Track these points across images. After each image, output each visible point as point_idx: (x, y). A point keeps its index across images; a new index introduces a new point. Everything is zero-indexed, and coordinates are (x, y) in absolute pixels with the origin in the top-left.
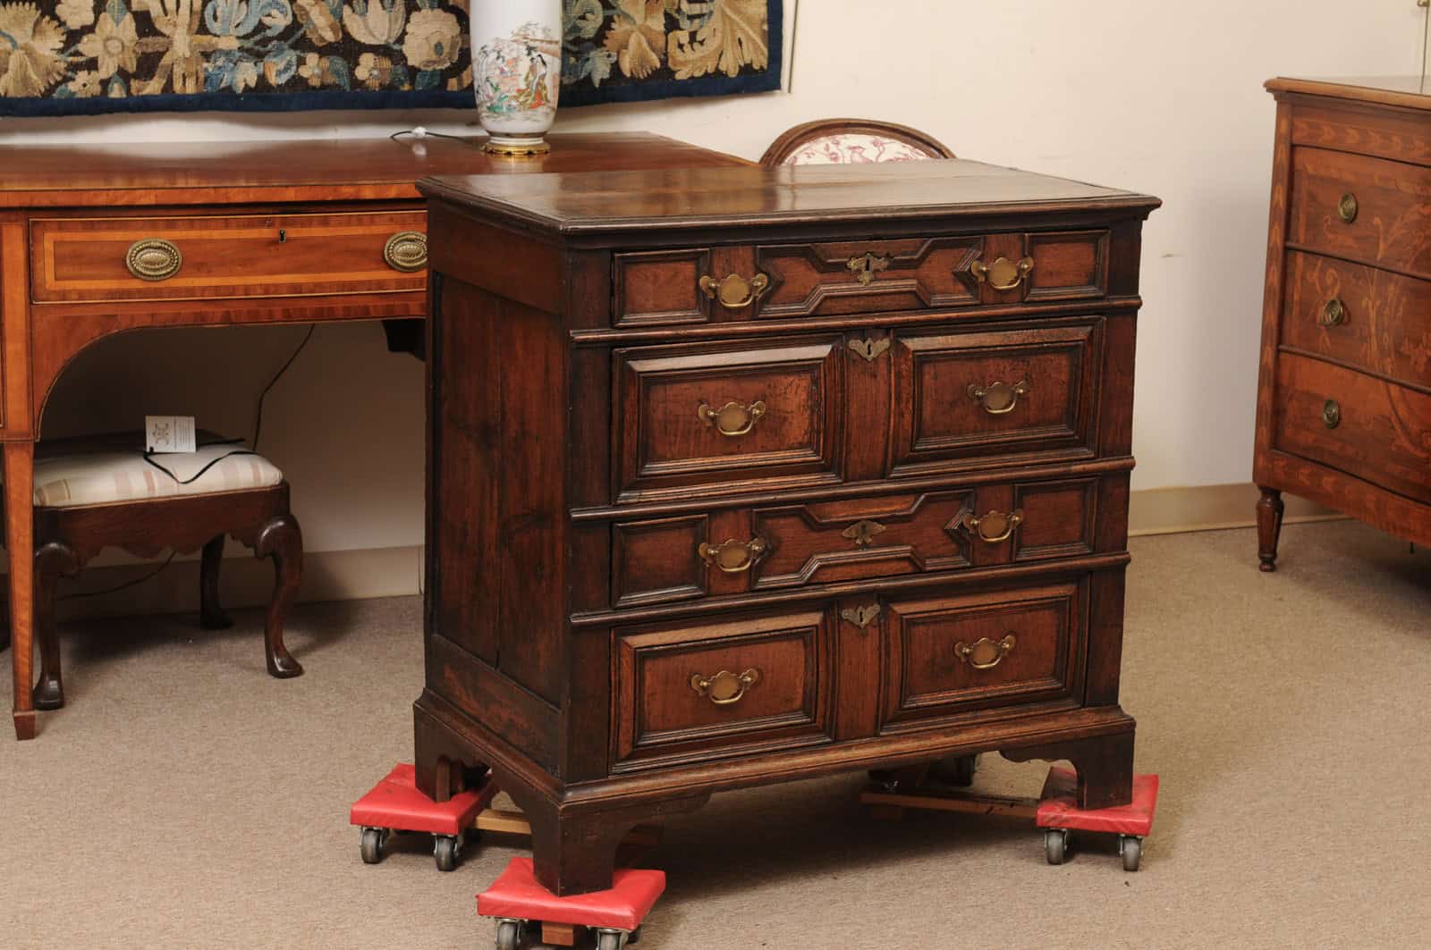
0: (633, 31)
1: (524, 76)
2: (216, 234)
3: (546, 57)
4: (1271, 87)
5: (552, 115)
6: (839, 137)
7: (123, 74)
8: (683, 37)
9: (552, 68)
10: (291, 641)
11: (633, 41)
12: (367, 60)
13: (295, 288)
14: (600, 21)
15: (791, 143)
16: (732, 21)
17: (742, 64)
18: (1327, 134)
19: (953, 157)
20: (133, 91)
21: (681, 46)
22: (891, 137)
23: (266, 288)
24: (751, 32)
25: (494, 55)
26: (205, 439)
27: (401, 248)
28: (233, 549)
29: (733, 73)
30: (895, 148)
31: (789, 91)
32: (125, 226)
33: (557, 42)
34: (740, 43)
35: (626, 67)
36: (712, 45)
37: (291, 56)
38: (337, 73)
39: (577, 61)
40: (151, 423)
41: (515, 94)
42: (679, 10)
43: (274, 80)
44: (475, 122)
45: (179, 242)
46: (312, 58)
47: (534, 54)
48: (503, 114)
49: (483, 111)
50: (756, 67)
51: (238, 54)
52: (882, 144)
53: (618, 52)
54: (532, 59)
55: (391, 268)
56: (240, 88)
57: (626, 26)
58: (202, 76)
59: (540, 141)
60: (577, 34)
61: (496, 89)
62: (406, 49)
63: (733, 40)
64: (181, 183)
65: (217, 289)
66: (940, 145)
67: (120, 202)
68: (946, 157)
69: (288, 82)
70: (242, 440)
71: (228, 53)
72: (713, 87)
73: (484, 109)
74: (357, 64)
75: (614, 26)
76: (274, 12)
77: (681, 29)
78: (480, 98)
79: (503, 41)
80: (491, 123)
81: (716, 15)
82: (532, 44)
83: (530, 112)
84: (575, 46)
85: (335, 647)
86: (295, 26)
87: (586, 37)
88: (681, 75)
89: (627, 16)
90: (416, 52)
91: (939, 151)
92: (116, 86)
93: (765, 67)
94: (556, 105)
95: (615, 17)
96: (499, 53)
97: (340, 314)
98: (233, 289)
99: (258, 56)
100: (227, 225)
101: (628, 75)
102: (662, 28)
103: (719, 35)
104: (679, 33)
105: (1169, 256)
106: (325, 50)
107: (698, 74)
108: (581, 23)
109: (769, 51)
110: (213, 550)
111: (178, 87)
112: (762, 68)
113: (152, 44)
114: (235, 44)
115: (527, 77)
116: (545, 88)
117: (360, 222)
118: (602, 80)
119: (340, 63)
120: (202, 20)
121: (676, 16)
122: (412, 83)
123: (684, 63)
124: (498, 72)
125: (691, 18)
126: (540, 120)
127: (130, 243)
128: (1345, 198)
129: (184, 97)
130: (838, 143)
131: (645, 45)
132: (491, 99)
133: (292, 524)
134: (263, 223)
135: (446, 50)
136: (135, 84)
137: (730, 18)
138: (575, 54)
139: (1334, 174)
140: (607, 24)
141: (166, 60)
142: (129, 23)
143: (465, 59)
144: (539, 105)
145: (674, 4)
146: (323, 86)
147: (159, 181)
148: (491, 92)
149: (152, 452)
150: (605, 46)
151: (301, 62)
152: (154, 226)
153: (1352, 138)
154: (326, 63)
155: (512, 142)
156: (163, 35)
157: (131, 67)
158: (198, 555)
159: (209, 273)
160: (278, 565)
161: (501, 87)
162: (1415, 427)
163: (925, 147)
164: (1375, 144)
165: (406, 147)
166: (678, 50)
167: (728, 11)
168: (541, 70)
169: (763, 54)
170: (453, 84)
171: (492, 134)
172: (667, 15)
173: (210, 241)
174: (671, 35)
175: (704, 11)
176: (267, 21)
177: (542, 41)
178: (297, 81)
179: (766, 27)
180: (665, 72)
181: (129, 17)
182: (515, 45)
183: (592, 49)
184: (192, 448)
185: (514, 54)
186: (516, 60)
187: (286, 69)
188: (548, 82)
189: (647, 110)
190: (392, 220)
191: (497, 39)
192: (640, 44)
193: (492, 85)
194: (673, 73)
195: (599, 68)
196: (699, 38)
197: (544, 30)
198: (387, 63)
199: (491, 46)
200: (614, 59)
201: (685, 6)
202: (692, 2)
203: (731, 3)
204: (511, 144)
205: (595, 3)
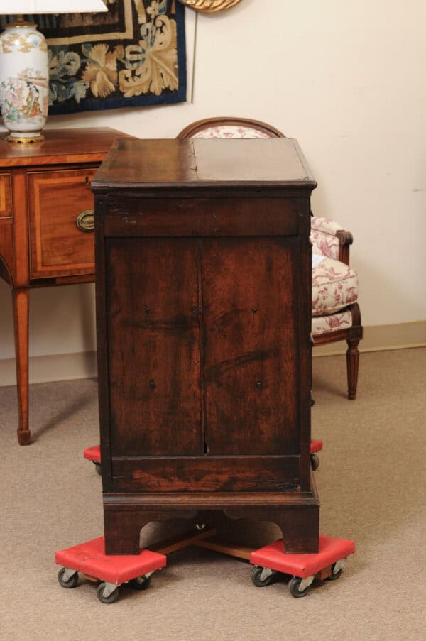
0: (98, 71)
1: (26, 98)
3: (39, 88)
5: (44, 120)
6: (219, 128)
8: (128, 73)
9: (43, 95)
11: (99, 76)
14: (79, 65)
15: (192, 131)
16: (156, 64)
17: (164, 88)
19: (284, 137)
21: (127, 79)
22: (249, 127)
24: (168, 70)
25: (9, 87)
29: (158, 93)
30: (251, 133)
31: (192, 102)
33: (45, 79)
34: (162, 76)
35: (95, 91)
36: (145, 77)
39: (66, 88)
41: (21, 108)
42: (125, 58)
47: (31, 86)
48: (14, 120)
50: (172, 89)
52: (244, 131)
53: (90, 83)
54: (30, 89)
57: (94, 68)
59: (38, 134)
60: (66, 73)
61: (11, 106)
63: (158, 74)
66: (277, 131)
68: (279, 137)
72: (147, 101)
73: (5, 117)
75: (87, 68)
77: (127, 69)
78: (3, 112)
79: (13, 79)
80: (10, 125)
81: (147, 62)
82: (30, 80)
83: (30, 119)
84: (59, 81)
87: (71, 74)
88: (128, 95)
89: (95, 63)
91: (276, 134)
93: (177, 89)
94: (47, 114)
95: (88, 63)
96: (11, 85)
101: (96, 95)
102: (115, 69)
103: (149, 72)
104: (125, 71)
105: (416, 190)
107: (137, 94)
108: (68, 67)
109: (179, 80)
112: (175, 90)
115: (27, 100)
116: (39, 105)
118: (81, 99)
121: (123, 61)
123: (129, 88)
124: (11, 96)
125: (132, 62)
126: (38, 122)
130: (218, 131)
131: (106, 78)
132: (9, 111)
137: (156, 62)
138: (65, 84)
140: (83, 66)
144: (35, 114)
145: (121, 55)
148: (8, 108)
150: (82, 79)
155: (22, 135)
161: (14, 105)
163: (269, 132)
166: (125, 82)
167: (155, 59)
168: (36, 95)
169: (175, 82)
171: (11, 131)
172: (118, 62)
174: (120, 72)
175: (140, 58)
177: (36, 79)
179: (177, 66)
180: (118, 93)
182: (20, 81)
183: (75, 81)
185: (20, 86)
186: (21, 89)
188: (40, 101)
189: (109, 115)
191: (10, 78)
192: (103, 78)
193: (8, 103)
194: (122, 94)
195: (79, 92)
196: (137, 73)
197: (37, 72)
199: (7, 81)
200: (88, 87)
201: (128, 56)
202: (132, 53)
203: (157, 53)
204: (22, 137)
205: (76, 55)
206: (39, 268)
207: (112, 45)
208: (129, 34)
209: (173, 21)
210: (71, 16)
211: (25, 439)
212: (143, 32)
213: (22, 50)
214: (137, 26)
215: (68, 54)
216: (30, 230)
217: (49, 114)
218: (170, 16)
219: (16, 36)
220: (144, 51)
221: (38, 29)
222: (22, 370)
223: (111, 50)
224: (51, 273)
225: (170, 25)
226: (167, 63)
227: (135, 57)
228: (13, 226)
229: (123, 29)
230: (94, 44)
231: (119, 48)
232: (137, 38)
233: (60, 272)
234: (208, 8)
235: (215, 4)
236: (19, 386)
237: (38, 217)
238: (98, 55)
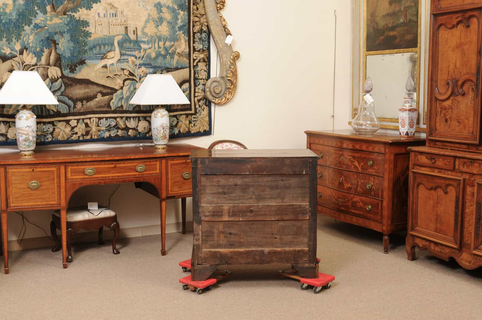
0: (183, 124)
1: (162, 133)
2: (102, 166)
3: (166, 130)
4: (305, 132)
5: (168, 141)
6: (223, 144)
7: (83, 135)
9: (168, 131)
10: (118, 247)
11: (183, 126)
12: (131, 131)
13: (118, 176)
14: (176, 122)
15: (214, 145)
16: (202, 122)
17: (204, 130)
18: (317, 141)
20: (85, 138)
21: (192, 127)
22: (233, 143)
23: (113, 177)
24: (206, 124)
25: (156, 130)
26: (100, 207)
27: (139, 168)
28: (105, 228)
29: (202, 132)
30: (234, 145)
31: (213, 135)
32: (84, 165)
33: (168, 127)
34: (204, 126)
35: (181, 131)
36: (198, 126)
37: (116, 130)
38: (124, 133)
40: (89, 204)
41: (160, 137)
42: (191, 120)
43: (112, 135)
44: (152, 142)
45: (95, 168)
46: (120, 131)
47: (164, 129)
48: (157, 141)
49: (154, 140)
50: (207, 130)
51: (105, 130)
52: (232, 145)
55: (137, 172)
56: (105, 137)
57: (181, 123)
58: (98, 135)
59: (165, 146)
60: (172, 125)
61: (157, 136)
62: (138, 128)
63: (202, 125)
64: (94, 156)
65: (102, 177)
66: (244, 145)
67: (84, 161)
69: (115, 136)
70: (107, 207)
71: (103, 130)
72: (199, 134)
74: (129, 132)
76: (112, 122)
78: (153, 138)
80: (155, 143)
81: (199, 121)
82: (164, 127)
83: (163, 140)
84: (172, 127)
85: (126, 248)
86: (116, 125)
87: (174, 125)
88: (192, 132)
89: (182, 121)
90: (140, 129)
92: (81, 137)
95: (179, 121)
97: (127, 181)
98: (106, 177)
99: (109, 131)
100: (105, 164)
102: (188, 123)
103: (199, 124)
104: (192, 124)
106: (122, 129)
107: (195, 132)
108: (173, 123)
110: (101, 230)
111: (93, 137)
113: (88, 129)
114: (105, 128)
116: (166, 136)
117: (131, 163)
118: (177, 134)
119: (125, 132)
120: (98, 124)
122: (140, 135)
123: (193, 130)
124: (157, 133)
125: (194, 121)
126: (165, 142)
127: (86, 168)
128: (321, 153)
129: (95, 139)
131: (185, 126)
133: (118, 223)
134: (112, 164)
135: (146, 128)
136: (85, 137)
138: (171, 129)
139: (318, 149)
140: (178, 123)
141: (91, 132)
142: (84, 125)
143: (150, 130)
144: (165, 139)
145: (190, 118)
146: (122, 136)
147: (90, 156)
148: (156, 137)
149: (89, 210)
150: (177, 127)
151: (118, 132)
152: (90, 165)
153: (321, 142)
154: (122, 132)
156: (90, 127)
157: (84, 134)
158: (98, 230)
159: (102, 174)
160: (115, 232)
161: (158, 136)
162: (336, 197)
163: (240, 145)
164: (326, 143)
165: (138, 148)
167: (201, 120)
168: (165, 132)
169: (208, 128)
170: (148, 135)
171: (156, 145)
172: (189, 121)
173: (102, 168)
174: (190, 124)
176: (111, 124)
178: (117, 135)
179: (208, 123)
181: (84, 124)
182: (160, 127)
183: (175, 128)
184: (97, 208)
186: (160, 130)
187: (115, 133)
188: (167, 134)
190: (137, 162)
191: (157, 127)
194: (190, 132)
195: (176, 131)
196: (195, 125)
197: (166, 124)
198: (134, 131)
199: (155, 128)
200: (179, 129)
201: (193, 119)
202: (194, 118)
203: (201, 118)
204: (160, 147)
205: (175, 119)
206: (170, 192)
207: (187, 115)
208: (193, 112)
209: (207, 107)
210: (174, 105)
211: (164, 253)
212: (198, 111)
213: (162, 117)
214: (196, 109)
215: (173, 118)
216: (167, 179)
217: (169, 138)
218: (206, 106)
219: (159, 112)
220: (198, 117)
221: (166, 110)
222: (163, 228)
223: (187, 117)
224: (174, 194)
225: (206, 109)
226: (205, 121)
227: (195, 119)
228: (161, 177)
229: (191, 110)
230: (181, 115)
231: (189, 116)
232: (196, 113)
233: (176, 194)
234: (219, 103)
235: (222, 102)
236: (162, 234)
237: (170, 174)
238: (183, 118)
